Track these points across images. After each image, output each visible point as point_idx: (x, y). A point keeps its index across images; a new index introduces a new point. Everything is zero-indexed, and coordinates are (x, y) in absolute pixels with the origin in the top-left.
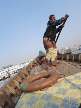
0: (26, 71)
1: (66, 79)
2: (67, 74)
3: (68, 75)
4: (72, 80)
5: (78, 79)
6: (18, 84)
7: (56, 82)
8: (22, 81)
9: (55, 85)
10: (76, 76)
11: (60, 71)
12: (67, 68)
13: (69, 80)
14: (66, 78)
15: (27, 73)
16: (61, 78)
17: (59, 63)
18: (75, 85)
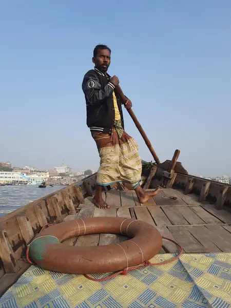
0: (67, 198)
1: (180, 262)
2: (191, 243)
3: (191, 247)
4: (200, 273)
5: (221, 277)
6: (31, 233)
7: (147, 263)
8: (47, 226)
9: (141, 272)
10: (217, 262)
11: (170, 225)
12: (194, 222)
13: (190, 267)
14: (184, 257)
15: (72, 203)
16: (167, 252)
17: (174, 199)
18: (204, 299)
